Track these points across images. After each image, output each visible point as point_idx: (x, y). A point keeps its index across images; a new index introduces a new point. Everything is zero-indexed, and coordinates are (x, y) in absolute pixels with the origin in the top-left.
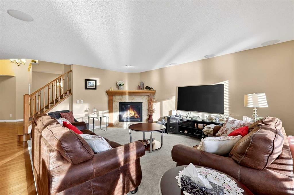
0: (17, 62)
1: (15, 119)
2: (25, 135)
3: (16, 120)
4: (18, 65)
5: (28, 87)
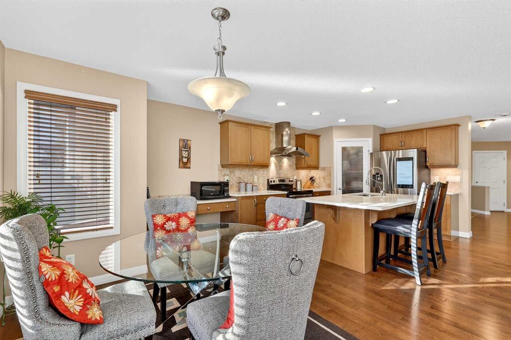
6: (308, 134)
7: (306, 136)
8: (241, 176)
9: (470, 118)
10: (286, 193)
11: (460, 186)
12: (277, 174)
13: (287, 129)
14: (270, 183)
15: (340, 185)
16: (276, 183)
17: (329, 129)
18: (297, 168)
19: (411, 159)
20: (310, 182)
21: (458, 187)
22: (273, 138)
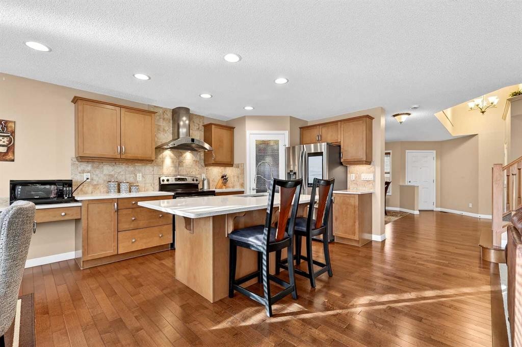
0: (481, 107)
1: (477, 213)
2: (495, 249)
3: (479, 215)
4: (483, 112)
5: (504, 151)
6: (215, 125)
7: (213, 126)
8: (112, 173)
9: (383, 111)
10: (173, 194)
11: (373, 184)
12: (176, 171)
13: (184, 118)
14: (162, 183)
15: (254, 186)
16: (170, 182)
17: (242, 120)
18: (206, 165)
19: (321, 154)
20: (221, 182)
21: (371, 185)
22: (168, 127)
